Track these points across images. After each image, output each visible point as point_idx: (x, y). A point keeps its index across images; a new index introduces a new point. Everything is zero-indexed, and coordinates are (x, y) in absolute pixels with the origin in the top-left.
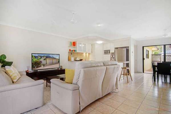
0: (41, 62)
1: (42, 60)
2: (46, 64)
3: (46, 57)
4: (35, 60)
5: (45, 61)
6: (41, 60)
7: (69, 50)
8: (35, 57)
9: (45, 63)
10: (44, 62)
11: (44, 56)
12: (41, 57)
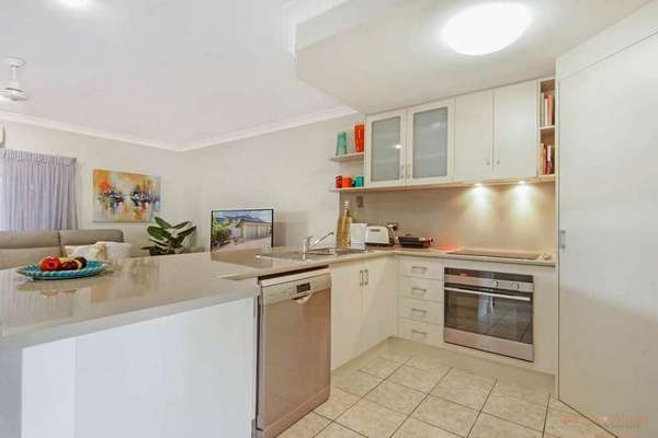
0: (230, 231)
1: (232, 227)
2: (242, 236)
3: (242, 221)
4: (218, 227)
5: (239, 229)
6: (229, 227)
7: (334, 181)
8: (219, 220)
9: (239, 235)
10: (236, 232)
11: (236, 218)
12: (231, 219)
